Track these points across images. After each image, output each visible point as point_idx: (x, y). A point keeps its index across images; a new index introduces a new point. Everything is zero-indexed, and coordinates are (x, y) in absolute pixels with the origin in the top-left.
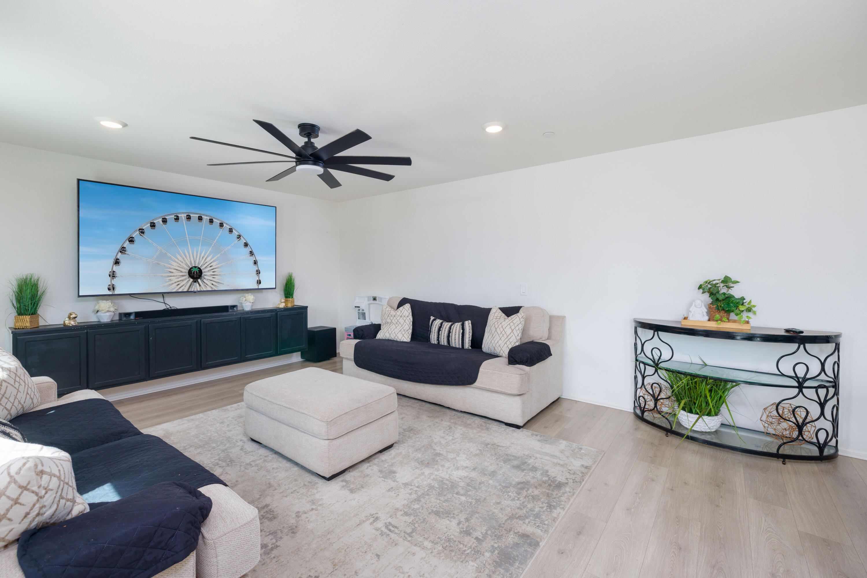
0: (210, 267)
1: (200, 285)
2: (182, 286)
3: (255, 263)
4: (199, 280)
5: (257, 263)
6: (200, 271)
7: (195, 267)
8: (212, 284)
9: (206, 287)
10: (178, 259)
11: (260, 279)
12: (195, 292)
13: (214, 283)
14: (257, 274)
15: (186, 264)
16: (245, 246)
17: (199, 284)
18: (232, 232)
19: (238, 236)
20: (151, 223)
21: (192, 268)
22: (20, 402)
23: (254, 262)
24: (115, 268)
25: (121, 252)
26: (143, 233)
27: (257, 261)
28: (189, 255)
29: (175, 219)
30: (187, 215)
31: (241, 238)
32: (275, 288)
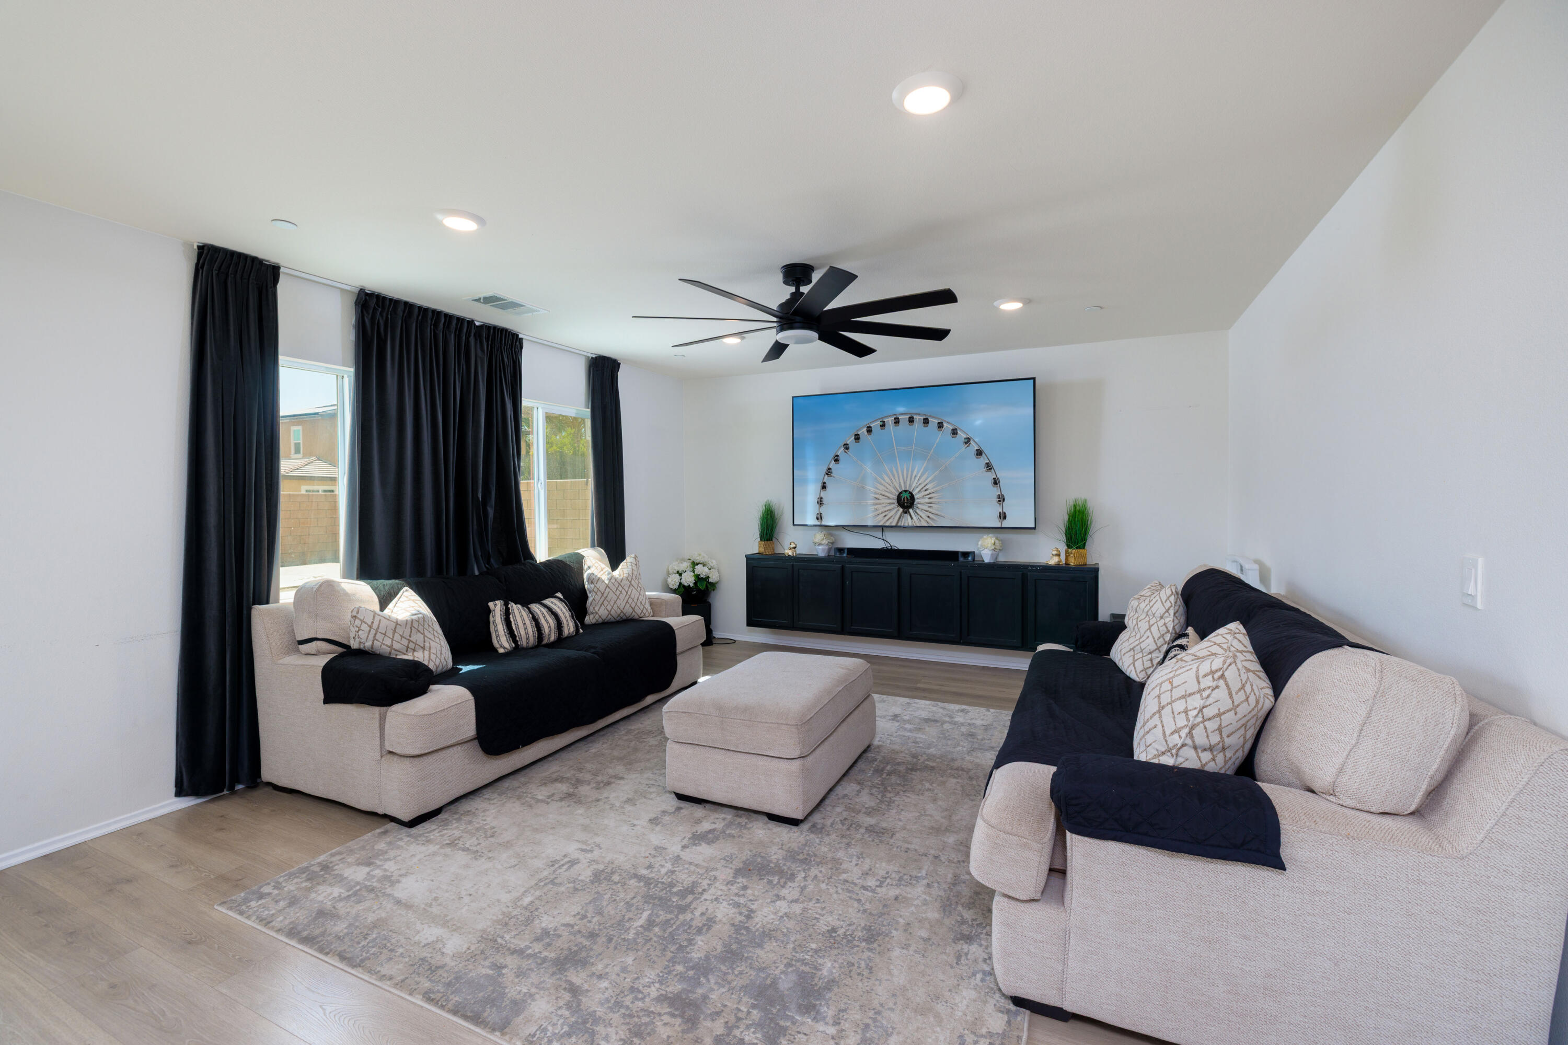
0: (926, 490)
1: (912, 518)
2: (890, 518)
3: (996, 482)
4: (911, 510)
5: (999, 482)
6: (912, 497)
7: (906, 491)
8: (929, 517)
9: (920, 520)
10: (884, 480)
11: (1004, 511)
12: (904, 527)
13: (931, 516)
14: (1000, 501)
15: (895, 488)
16: (977, 455)
17: (911, 516)
18: (957, 434)
19: (966, 440)
20: (856, 435)
21: (901, 493)
22: (619, 608)
23: (993, 481)
24: (823, 494)
25: (827, 474)
26: (847, 449)
27: (998, 479)
28: (898, 474)
29: (881, 426)
30: (895, 419)
31: (971, 442)
32: (1034, 528)
